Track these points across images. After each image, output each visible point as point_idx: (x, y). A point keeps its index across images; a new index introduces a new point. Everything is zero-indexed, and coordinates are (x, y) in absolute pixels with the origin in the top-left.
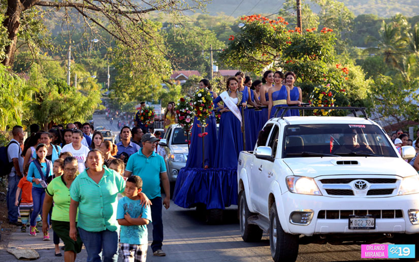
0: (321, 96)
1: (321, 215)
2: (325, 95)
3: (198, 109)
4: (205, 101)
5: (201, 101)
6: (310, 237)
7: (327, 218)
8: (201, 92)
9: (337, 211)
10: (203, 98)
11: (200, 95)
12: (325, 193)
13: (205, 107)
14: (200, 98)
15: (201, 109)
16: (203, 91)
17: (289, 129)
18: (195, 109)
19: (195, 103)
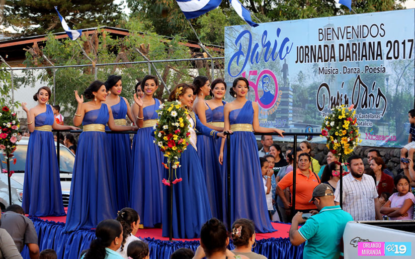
11: (174, 114)
14: (175, 119)
15: (176, 138)
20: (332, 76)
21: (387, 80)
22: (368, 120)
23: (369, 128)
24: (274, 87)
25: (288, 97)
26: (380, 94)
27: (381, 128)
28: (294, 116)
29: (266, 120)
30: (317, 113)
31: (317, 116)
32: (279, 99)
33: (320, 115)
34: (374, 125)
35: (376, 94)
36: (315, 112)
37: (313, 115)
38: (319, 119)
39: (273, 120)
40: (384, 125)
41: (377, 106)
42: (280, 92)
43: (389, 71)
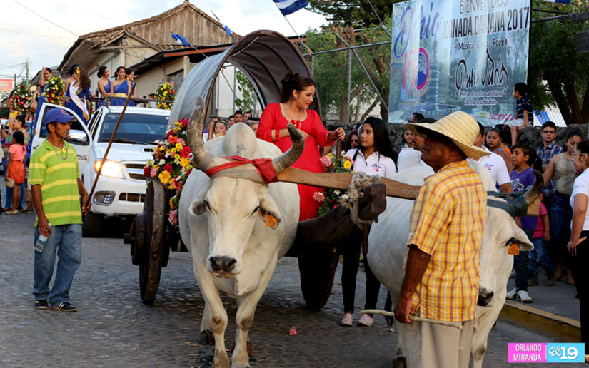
0: (165, 93)
1: (122, 197)
2: (169, 93)
3: (50, 96)
4: (57, 89)
5: (54, 88)
6: (111, 217)
7: (128, 200)
8: (54, 80)
9: (138, 195)
10: (56, 86)
11: (53, 83)
12: (128, 177)
13: (57, 95)
14: (53, 86)
15: (53, 96)
16: (56, 79)
17: (110, 116)
18: (48, 96)
19: (48, 90)
20: (469, 52)
21: (509, 52)
22: (493, 98)
23: (494, 106)
24: (426, 66)
25: (435, 77)
26: (503, 69)
27: (502, 107)
28: (439, 96)
29: (418, 102)
30: (456, 93)
31: (456, 96)
32: (429, 79)
33: (457, 94)
34: (497, 103)
35: (500, 70)
36: (454, 91)
37: (452, 95)
38: (457, 99)
39: (424, 102)
40: (505, 103)
41: (501, 81)
42: (430, 71)
43: (510, 43)
